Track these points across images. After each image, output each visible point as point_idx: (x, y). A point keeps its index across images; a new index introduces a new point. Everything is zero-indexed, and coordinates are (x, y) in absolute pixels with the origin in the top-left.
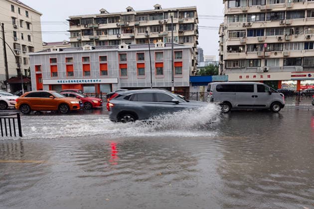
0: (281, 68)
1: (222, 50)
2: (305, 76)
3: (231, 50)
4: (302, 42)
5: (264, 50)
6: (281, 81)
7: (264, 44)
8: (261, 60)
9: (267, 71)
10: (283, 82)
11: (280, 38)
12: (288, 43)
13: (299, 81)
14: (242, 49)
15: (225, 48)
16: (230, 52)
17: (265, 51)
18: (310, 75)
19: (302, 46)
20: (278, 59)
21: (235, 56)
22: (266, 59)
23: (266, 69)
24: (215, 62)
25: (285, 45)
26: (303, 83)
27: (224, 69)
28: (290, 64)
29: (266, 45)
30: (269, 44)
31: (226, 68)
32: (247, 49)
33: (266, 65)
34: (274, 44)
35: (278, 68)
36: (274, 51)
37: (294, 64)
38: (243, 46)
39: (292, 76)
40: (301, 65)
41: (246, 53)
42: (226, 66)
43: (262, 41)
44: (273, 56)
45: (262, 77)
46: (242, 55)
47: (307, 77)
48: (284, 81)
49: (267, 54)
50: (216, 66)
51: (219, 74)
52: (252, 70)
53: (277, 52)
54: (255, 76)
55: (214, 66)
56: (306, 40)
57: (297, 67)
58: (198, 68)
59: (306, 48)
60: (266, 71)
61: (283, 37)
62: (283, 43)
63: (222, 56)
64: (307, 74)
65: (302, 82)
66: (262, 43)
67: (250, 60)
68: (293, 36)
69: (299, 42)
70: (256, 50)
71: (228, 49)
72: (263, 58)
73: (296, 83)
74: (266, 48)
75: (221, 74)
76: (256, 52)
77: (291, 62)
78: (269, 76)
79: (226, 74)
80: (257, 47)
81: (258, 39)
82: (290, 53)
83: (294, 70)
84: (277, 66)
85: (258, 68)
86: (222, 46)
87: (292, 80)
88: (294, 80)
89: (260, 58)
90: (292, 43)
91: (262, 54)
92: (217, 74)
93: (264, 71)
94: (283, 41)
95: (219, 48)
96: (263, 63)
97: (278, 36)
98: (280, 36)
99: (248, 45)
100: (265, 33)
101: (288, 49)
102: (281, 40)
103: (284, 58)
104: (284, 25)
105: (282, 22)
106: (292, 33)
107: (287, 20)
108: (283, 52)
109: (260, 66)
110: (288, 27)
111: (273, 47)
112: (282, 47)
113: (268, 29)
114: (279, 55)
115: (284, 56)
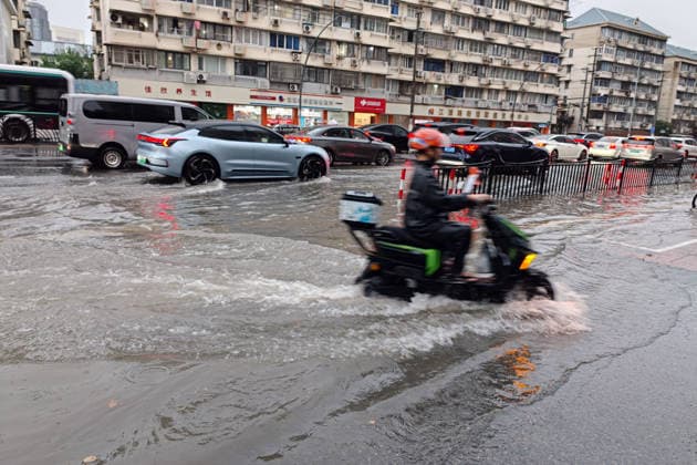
0: (230, 78)
1: (99, 19)
2: (274, 99)
3: (120, 21)
4: (266, 31)
5: (194, 35)
6: (232, 105)
7: (193, 21)
8: (189, 54)
9: (204, 82)
10: (235, 109)
11: (225, 14)
12: (241, 27)
13: (264, 108)
14: (146, 24)
15: (106, 16)
16: (119, 25)
17: (198, 37)
18: (281, 99)
19: (267, 39)
20: (224, 58)
21: (129, 37)
22: (202, 56)
23: (201, 76)
24: (83, 46)
25: (237, 31)
26: (272, 113)
27: (107, 67)
28: (245, 73)
29: (198, 24)
30: (204, 23)
31: (110, 63)
32: (160, 26)
33: (201, 68)
34: (214, 25)
35: (225, 78)
36: (214, 39)
37: (254, 74)
38: (150, 18)
39: (252, 97)
40: (266, 77)
41: (157, 35)
42: (110, 60)
43: (190, 14)
44: (213, 50)
45: (194, 92)
46: (146, 39)
47: (277, 102)
48: (238, 105)
49: (202, 44)
50: (86, 57)
51: (96, 76)
52: (172, 77)
53: (222, 42)
54: (179, 91)
55: (82, 55)
56: (271, 28)
57: (259, 80)
58: (35, 54)
59: (273, 44)
60: (201, 81)
61: (231, 12)
62: (231, 27)
63: (99, 34)
64: (277, 96)
65: (269, 111)
66: (188, 17)
67: (167, 52)
68: (250, 15)
69: (261, 31)
70: (179, 33)
71: (112, 17)
72: (194, 52)
73: (258, 111)
74: (198, 31)
75: (100, 78)
76: (179, 36)
77: (249, 67)
78: (209, 93)
79: (111, 79)
80: (180, 24)
81: (181, 7)
82: (245, 48)
83: (254, 87)
84: (224, 74)
85: (186, 73)
86: (98, 9)
87: (251, 104)
88: (256, 105)
89: (187, 50)
90: (248, 29)
91: (190, 42)
92: (91, 76)
93: (198, 82)
94: (232, 22)
95: (91, 12)
96: (194, 62)
97: (222, 9)
98: (226, 10)
99: (160, 17)
101: (241, 41)
102: (228, 19)
103: (235, 59)
106: (247, 9)
108: (232, 45)
109: (190, 70)
111: (212, 31)
112: (229, 35)
114: (226, 51)
115: (236, 54)
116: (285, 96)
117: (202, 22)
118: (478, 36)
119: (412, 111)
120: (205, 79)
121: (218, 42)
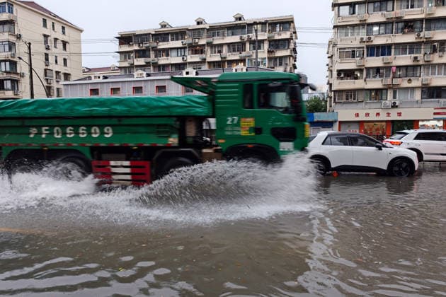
0: (417, 101)
1: (331, 77)
3: (342, 76)
5: (391, 76)
6: (418, 121)
7: (391, 67)
8: (387, 90)
9: (397, 106)
10: (421, 123)
11: (416, 58)
12: (429, 65)
14: (359, 75)
15: (335, 74)
16: (342, 78)
17: (394, 77)
20: (413, 89)
21: (348, 84)
22: (395, 89)
23: (395, 103)
24: (323, 93)
25: (424, 68)
27: (333, 104)
28: (431, 96)
29: (394, 69)
30: (399, 67)
31: (335, 102)
32: (367, 75)
33: (394, 97)
34: (406, 67)
35: (413, 102)
36: (406, 76)
37: (439, 96)
38: (361, 71)
39: (435, 114)
41: (365, 81)
42: (335, 99)
43: (389, 63)
44: (405, 84)
45: (388, 114)
46: (359, 84)
48: (423, 121)
49: (396, 81)
50: (324, 99)
51: (328, 110)
52: (374, 106)
53: (411, 78)
54: (378, 114)
55: (321, 99)
57: (442, 100)
60: (394, 106)
61: (420, 56)
62: (420, 66)
63: (331, 85)
66: (387, 65)
67: (371, 90)
68: (436, 55)
69: (445, 64)
70: (380, 76)
71: (338, 75)
72: (390, 88)
73: (441, 123)
74: (394, 73)
75: (330, 111)
76: (380, 79)
77: (434, 92)
78: (400, 114)
79: (335, 111)
80: (381, 71)
81: (383, 60)
82: (431, 80)
83: (438, 105)
84: (412, 100)
85: (384, 102)
86: (331, 71)
87: (434, 119)
88: (438, 120)
89: (386, 87)
90: (434, 65)
91: (389, 81)
92: (325, 111)
93: (392, 107)
94: (421, 63)
95: (328, 73)
96: (390, 94)
97: (413, 55)
98: (416, 55)
99: (368, 69)
100: (393, 51)
101: (428, 74)
102: (418, 61)
103: (422, 88)
104: (422, 40)
105: (419, 35)
106: (434, 50)
107: (427, 32)
108: (420, 79)
109: (387, 99)
110: (429, 42)
111: (405, 71)
112: (419, 71)
113: (397, 45)
114: (416, 83)
115: (423, 84)
117: (397, 67)
120: (397, 104)
121: (408, 78)
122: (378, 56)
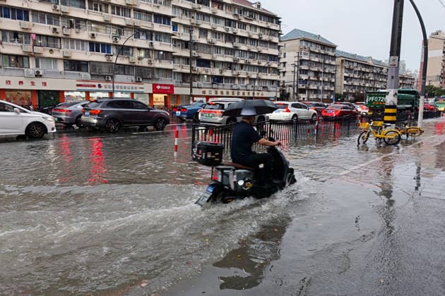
0: (61, 73)
2: (94, 86)
4: (86, 41)
5: (32, 43)
6: (63, 92)
7: (30, 34)
8: (28, 57)
9: (41, 76)
10: (66, 94)
11: (55, 29)
12: (67, 38)
13: (88, 93)
17: (34, 45)
18: (100, 86)
19: (87, 46)
20: (56, 59)
22: (38, 58)
23: (38, 72)
25: (64, 41)
26: (94, 96)
28: (73, 69)
29: (34, 36)
30: (39, 36)
33: (37, 66)
34: (47, 36)
35: (57, 73)
36: (48, 46)
37: (79, 69)
39: (78, 85)
40: (87, 71)
41: (1, 44)
43: (27, 29)
44: (47, 54)
45: (33, 83)
47: (97, 88)
48: (68, 91)
49: (38, 50)
52: (14, 73)
53: (53, 49)
54: (21, 83)
56: (90, 39)
57: (83, 74)
59: (92, 50)
60: (38, 75)
61: (59, 28)
62: (60, 38)
64: (97, 84)
65: (91, 95)
66: (25, 31)
67: (10, 55)
68: (74, 30)
69: (83, 41)
70: (20, 42)
72: (32, 56)
73: (83, 95)
74: (34, 41)
76: (19, 44)
77: (75, 65)
78: (45, 84)
80: (19, 36)
81: (20, 24)
82: (71, 54)
83: (79, 78)
84: (55, 70)
85: (26, 70)
87: (78, 91)
88: (81, 91)
89: (26, 54)
90: (73, 40)
91: (29, 48)
93: (36, 76)
94: (60, 35)
96: (32, 63)
97: (52, 26)
98: (55, 27)
99: (4, 31)
100: (30, 17)
101: (68, 48)
102: (57, 33)
103: (64, 60)
104: (59, 13)
105: (55, 7)
106: (72, 26)
107: (63, 6)
108: (61, 51)
109: (29, 67)
110: (65, 16)
111: (45, 41)
112: (59, 44)
113: (35, 12)
114: (57, 54)
115: (64, 57)
116: (102, 84)
117: (37, 35)
118: (229, 45)
119: (191, 92)
120: (41, 74)
121: (50, 48)
122: (13, 18)
